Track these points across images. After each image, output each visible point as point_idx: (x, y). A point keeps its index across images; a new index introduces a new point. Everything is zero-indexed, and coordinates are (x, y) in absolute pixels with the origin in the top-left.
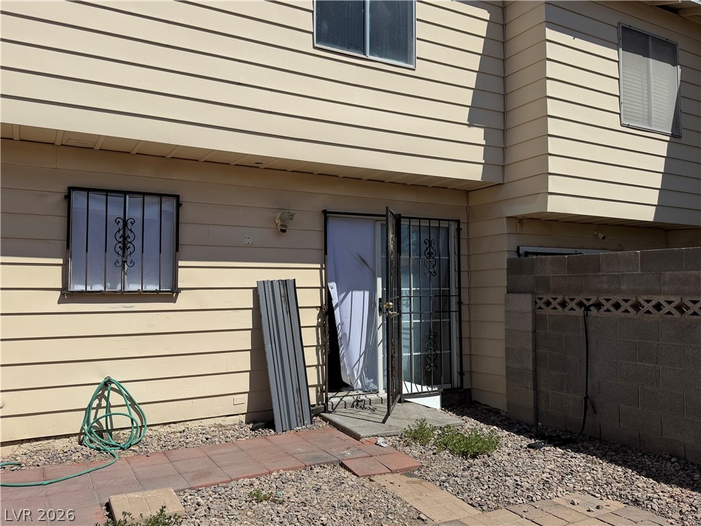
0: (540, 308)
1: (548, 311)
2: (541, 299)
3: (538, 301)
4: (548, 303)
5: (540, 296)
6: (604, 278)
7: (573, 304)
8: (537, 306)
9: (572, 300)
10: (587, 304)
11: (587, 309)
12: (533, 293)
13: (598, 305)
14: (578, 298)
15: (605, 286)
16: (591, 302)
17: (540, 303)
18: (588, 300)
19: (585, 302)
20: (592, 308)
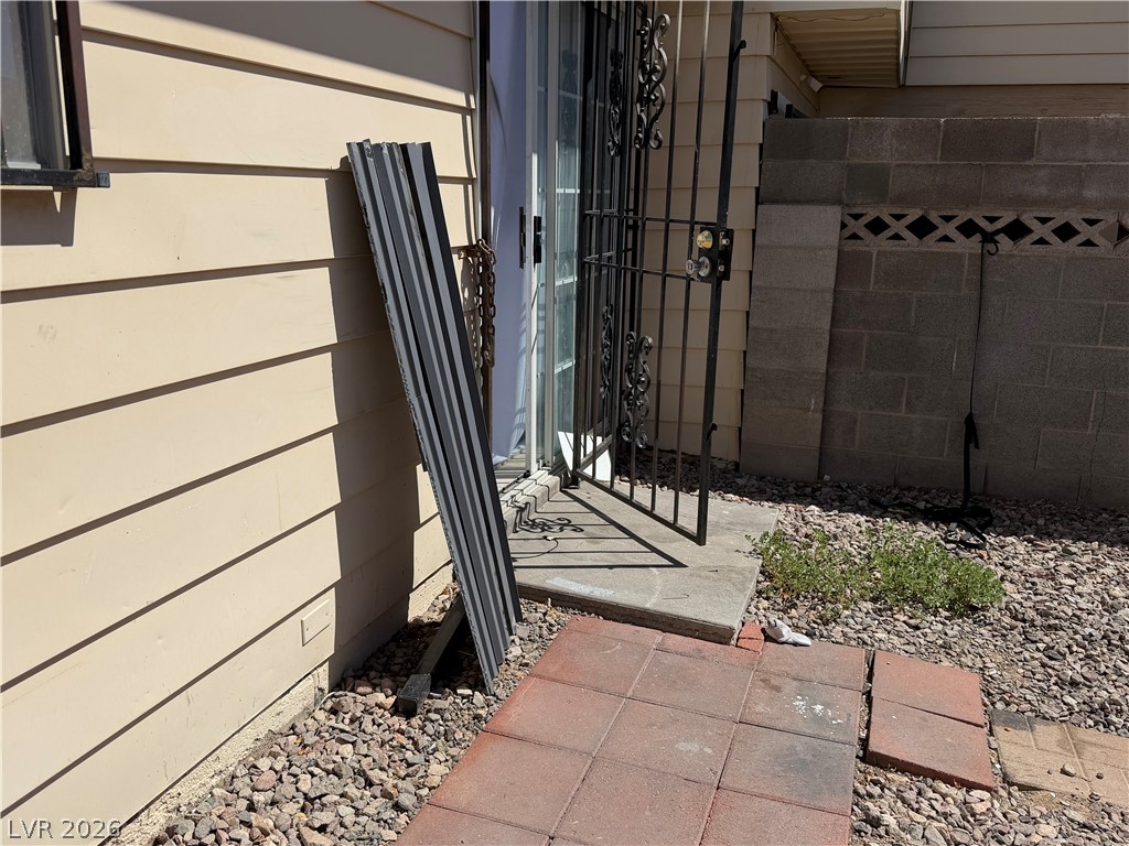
0: (855, 236)
1: (877, 244)
2: (857, 217)
3: (851, 222)
4: (877, 226)
5: (857, 211)
6: (1042, 173)
7: (950, 229)
8: (847, 233)
9: (948, 219)
10: (989, 228)
11: (989, 238)
12: (839, 202)
13: (1017, 230)
14: (963, 216)
15: (1043, 190)
16: (1000, 224)
17: (858, 227)
18: (992, 220)
19: (983, 224)
20: (1002, 238)
